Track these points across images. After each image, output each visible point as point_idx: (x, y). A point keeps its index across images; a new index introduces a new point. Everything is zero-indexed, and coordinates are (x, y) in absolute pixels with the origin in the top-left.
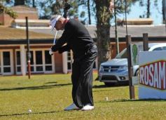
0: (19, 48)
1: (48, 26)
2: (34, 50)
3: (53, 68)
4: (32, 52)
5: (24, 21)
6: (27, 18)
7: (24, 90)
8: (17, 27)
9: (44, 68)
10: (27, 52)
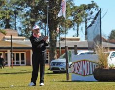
0: (7, 51)
1: (23, 40)
2: (15, 53)
3: (25, 63)
4: (14, 54)
5: (10, 37)
6: (11, 35)
7: (9, 75)
8: (6, 40)
9: (20, 63)
10: (11, 54)
